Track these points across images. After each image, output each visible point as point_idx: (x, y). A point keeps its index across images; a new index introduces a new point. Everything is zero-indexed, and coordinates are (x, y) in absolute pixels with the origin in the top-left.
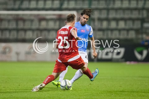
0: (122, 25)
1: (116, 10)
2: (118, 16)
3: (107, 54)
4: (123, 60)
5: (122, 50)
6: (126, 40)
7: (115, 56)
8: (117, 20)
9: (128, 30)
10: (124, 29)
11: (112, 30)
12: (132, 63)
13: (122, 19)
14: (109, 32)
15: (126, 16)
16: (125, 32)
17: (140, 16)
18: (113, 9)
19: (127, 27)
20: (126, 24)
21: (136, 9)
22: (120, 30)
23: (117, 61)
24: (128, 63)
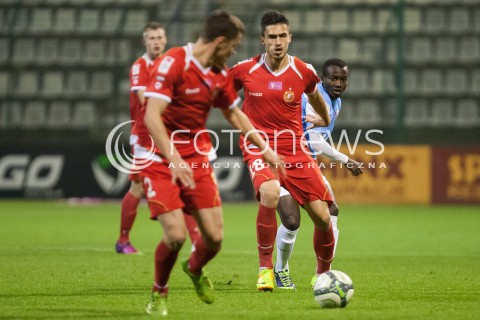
0: (54, 84)
1: (39, 39)
2: (43, 59)
3: (8, 174)
4: (59, 192)
5: (56, 163)
6: (68, 132)
7: (33, 182)
8: (40, 71)
9: (74, 102)
10: (60, 99)
11: (25, 101)
12: (87, 202)
13: (55, 68)
14: (16, 108)
15: (67, 59)
16: (64, 108)
17: (111, 60)
18: (25, 36)
19: (70, 92)
20: (65, 83)
21: (96, 37)
22: (48, 102)
23: (40, 196)
24: (73, 202)
